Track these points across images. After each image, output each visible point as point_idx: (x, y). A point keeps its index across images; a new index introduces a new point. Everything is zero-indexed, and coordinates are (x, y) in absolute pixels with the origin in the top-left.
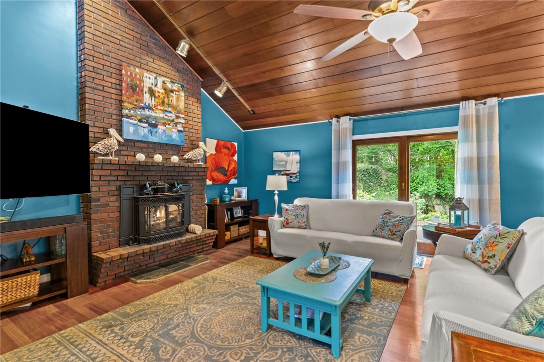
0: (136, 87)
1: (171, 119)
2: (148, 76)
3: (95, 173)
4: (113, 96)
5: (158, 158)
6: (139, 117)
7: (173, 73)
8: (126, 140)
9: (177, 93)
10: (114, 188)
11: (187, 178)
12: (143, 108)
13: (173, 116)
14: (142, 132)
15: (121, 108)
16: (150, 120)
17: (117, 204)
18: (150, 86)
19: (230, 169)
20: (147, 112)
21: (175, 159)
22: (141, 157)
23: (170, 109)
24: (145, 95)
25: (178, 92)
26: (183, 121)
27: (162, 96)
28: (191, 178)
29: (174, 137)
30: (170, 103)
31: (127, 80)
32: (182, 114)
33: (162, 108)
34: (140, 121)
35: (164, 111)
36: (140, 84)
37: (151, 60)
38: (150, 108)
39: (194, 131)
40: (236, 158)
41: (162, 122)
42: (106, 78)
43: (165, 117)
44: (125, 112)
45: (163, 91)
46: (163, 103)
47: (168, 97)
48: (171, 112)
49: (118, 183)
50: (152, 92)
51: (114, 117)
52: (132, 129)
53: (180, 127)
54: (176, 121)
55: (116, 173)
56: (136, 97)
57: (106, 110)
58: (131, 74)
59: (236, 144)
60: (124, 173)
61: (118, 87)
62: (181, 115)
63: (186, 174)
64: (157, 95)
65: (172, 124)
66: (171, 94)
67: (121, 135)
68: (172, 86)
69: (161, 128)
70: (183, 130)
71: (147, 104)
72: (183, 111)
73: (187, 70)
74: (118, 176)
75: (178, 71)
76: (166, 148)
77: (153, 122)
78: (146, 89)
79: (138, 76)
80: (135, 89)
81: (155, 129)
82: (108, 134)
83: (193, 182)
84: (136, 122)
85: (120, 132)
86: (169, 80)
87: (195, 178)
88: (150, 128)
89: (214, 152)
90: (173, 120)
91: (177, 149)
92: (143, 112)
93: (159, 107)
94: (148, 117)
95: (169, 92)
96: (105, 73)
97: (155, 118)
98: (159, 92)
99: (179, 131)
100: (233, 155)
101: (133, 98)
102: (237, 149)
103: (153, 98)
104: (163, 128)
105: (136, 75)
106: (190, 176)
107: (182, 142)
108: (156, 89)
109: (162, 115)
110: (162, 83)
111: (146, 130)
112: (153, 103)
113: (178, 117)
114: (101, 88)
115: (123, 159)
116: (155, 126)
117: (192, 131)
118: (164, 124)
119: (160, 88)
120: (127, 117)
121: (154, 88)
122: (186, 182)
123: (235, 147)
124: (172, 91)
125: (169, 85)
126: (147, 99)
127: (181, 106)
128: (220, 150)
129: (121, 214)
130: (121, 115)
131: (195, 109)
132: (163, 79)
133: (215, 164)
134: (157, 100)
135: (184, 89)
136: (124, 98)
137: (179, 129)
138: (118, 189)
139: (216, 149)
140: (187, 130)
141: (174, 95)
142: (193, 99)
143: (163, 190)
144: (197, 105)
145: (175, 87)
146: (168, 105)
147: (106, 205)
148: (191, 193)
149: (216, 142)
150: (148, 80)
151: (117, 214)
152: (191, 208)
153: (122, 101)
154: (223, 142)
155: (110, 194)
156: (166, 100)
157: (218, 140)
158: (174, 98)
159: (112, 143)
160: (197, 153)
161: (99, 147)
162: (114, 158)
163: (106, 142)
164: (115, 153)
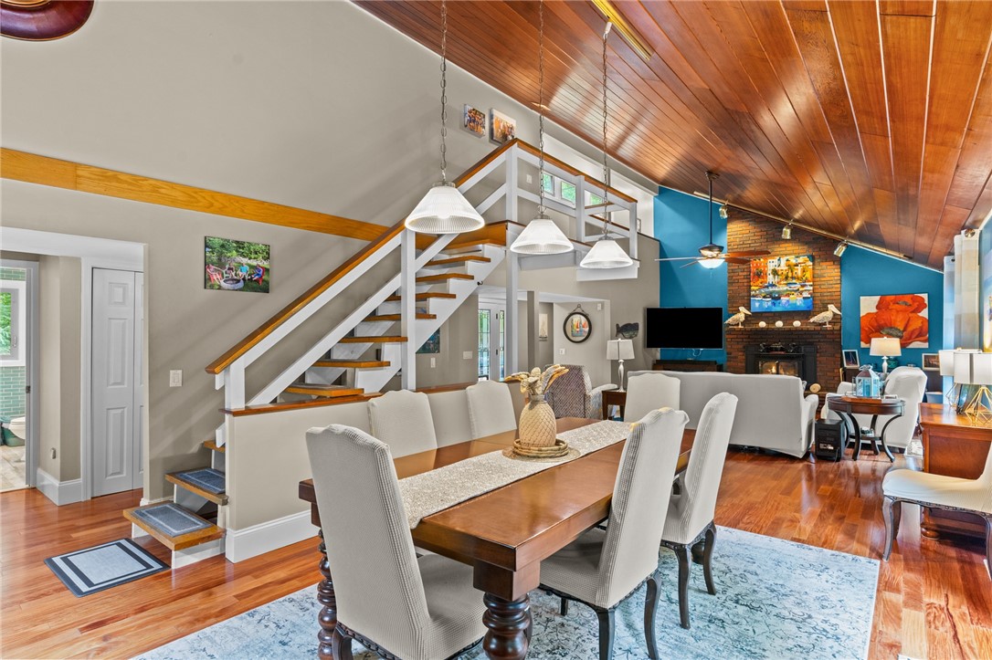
0: (761, 272)
1: (795, 289)
2: (771, 260)
3: (725, 337)
4: (745, 284)
5: (779, 324)
6: (763, 295)
7: (800, 248)
9: (802, 265)
10: (741, 347)
11: (811, 341)
12: (767, 287)
13: (798, 286)
14: (767, 304)
15: (749, 291)
16: (773, 294)
17: (744, 357)
18: (773, 268)
19: (910, 329)
20: (771, 289)
21: (797, 324)
22: (762, 324)
23: (794, 281)
24: (768, 276)
25: (805, 263)
26: (811, 288)
27: (785, 273)
28: (817, 340)
29: (798, 304)
30: (794, 275)
31: (754, 270)
32: (809, 281)
33: (785, 282)
34: (764, 297)
35: (787, 284)
36: (764, 270)
37: (776, 247)
38: (773, 285)
39: (828, 294)
40: (924, 313)
41: (785, 294)
42: (740, 274)
43: (789, 289)
44: (753, 293)
45: (787, 268)
46: (787, 278)
47: (792, 272)
48: (796, 284)
49: (744, 343)
50: (775, 273)
51: (745, 298)
52: (757, 304)
53: (806, 295)
54: (801, 289)
55: (742, 336)
56: (760, 280)
57: (740, 295)
58: (757, 265)
59: (925, 296)
60: (747, 336)
61: (748, 277)
62: (807, 283)
63: (808, 336)
64: (780, 273)
65: (796, 294)
66: (796, 268)
67: (749, 310)
68: (797, 261)
69: (784, 299)
70: (810, 296)
71: (771, 283)
72: (810, 279)
73: (818, 238)
74: (743, 338)
75: (806, 244)
76: (789, 315)
77: (777, 295)
78: (770, 272)
79: (763, 265)
80: (760, 275)
81: (778, 301)
82: (739, 311)
83: (821, 344)
84: (761, 299)
85: (748, 308)
86: (794, 256)
87: (821, 340)
88: (773, 301)
89: (875, 310)
90: (798, 290)
91: (805, 314)
92: (766, 290)
93: (782, 282)
94: (771, 293)
95: (791, 267)
96: (739, 271)
97: (778, 292)
98: (782, 270)
99: (804, 298)
100: (919, 310)
101: (758, 282)
102: (926, 302)
103: (776, 276)
104: (787, 298)
105: (761, 264)
106: (815, 339)
107: (808, 307)
108: (779, 268)
109: (785, 288)
110: (785, 262)
111: (770, 304)
112: (776, 280)
113: (803, 286)
114: (737, 281)
115: (748, 328)
116: (779, 298)
117: (826, 294)
118: (788, 295)
119: (783, 267)
120: (754, 296)
121: (777, 268)
122: (811, 344)
123: (923, 299)
124: (797, 265)
125: (793, 261)
126: (770, 279)
127: (808, 275)
128: (887, 307)
129: (746, 365)
130: (750, 296)
131: (830, 272)
132: (788, 257)
133: (876, 324)
134: (780, 277)
135: (812, 258)
136: (752, 283)
137: (805, 296)
138: (744, 347)
139: (877, 307)
140: (819, 294)
141: (799, 268)
142: (828, 263)
143: (776, 350)
144: (834, 267)
145: (801, 260)
146: (792, 278)
147: (736, 357)
148: (818, 355)
149: (878, 298)
150: (772, 264)
151: (744, 364)
152: (818, 369)
153: (750, 286)
154: (893, 297)
155: (738, 350)
156: (790, 275)
157: (883, 297)
158: (799, 271)
159: (741, 316)
160: (825, 316)
161: (730, 320)
162: (740, 327)
163: (734, 317)
164: (743, 323)
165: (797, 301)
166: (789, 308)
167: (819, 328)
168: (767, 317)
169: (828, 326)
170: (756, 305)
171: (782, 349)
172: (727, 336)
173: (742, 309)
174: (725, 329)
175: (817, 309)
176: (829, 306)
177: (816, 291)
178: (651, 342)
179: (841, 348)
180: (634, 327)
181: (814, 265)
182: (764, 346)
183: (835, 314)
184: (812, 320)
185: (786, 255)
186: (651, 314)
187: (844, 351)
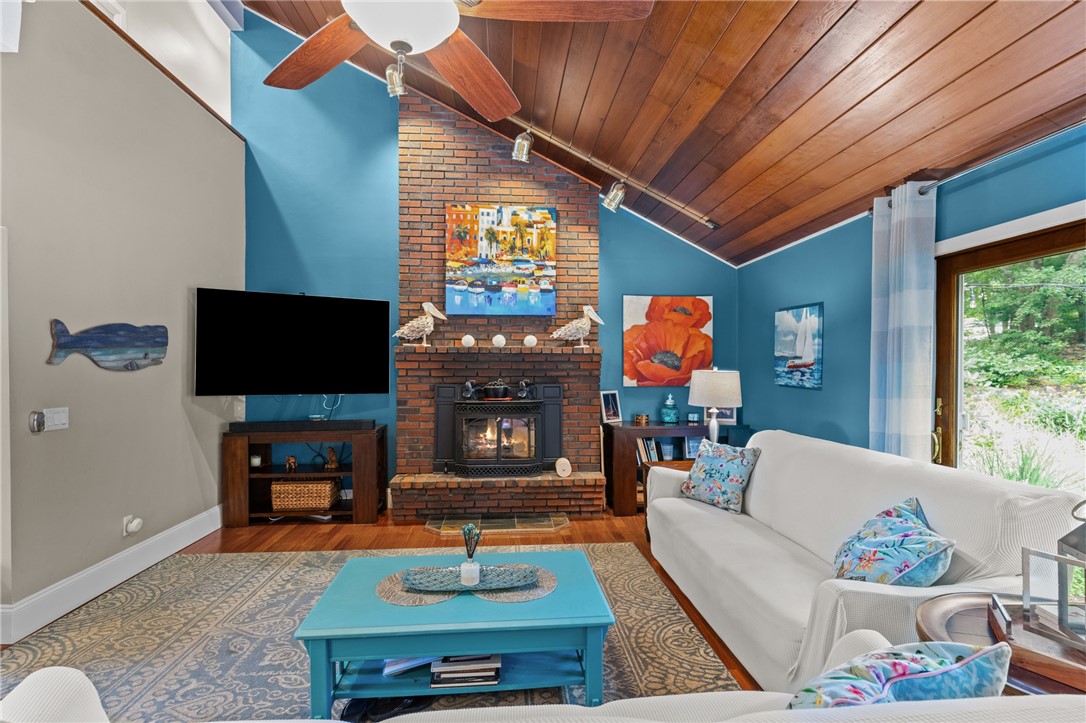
0: (465, 233)
1: (527, 272)
2: (485, 211)
3: (394, 367)
4: (435, 256)
5: (499, 340)
6: (470, 280)
7: (536, 192)
8: (449, 317)
9: (540, 226)
10: (426, 387)
11: (554, 374)
12: (477, 264)
13: (532, 267)
14: (476, 302)
15: (443, 269)
16: (489, 280)
17: (431, 410)
18: (488, 227)
19: (690, 354)
20: (484, 269)
21: (531, 341)
22: (468, 341)
23: (526, 257)
24: (480, 242)
25: (543, 223)
26: (553, 272)
27: (509, 238)
28: (565, 373)
30: (527, 245)
31: (451, 226)
32: (550, 259)
33: (510, 258)
34: (472, 285)
35: (515, 262)
36: (473, 228)
37: (495, 184)
38: (489, 262)
39: (580, 286)
40: (708, 329)
41: (509, 281)
42: (425, 233)
43: (517, 271)
44: (449, 275)
45: (513, 229)
46: (513, 249)
47: (522, 237)
48: (528, 261)
49: (433, 380)
50: (492, 236)
51: (435, 285)
52: (458, 299)
53: (545, 285)
54: (538, 273)
55: (428, 365)
56: (465, 249)
57: (425, 278)
58: (458, 216)
59: (709, 300)
60: (439, 366)
61: (441, 241)
62: (547, 263)
63: (551, 366)
64: (501, 238)
65: (528, 282)
66: (529, 230)
68: (530, 217)
69: (508, 291)
70: (551, 287)
71: (484, 257)
72: (552, 254)
73: (565, 179)
74: (430, 370)
75: (547, 186)
76: (514, 323)
77: (494, 283)
78: (482, 234)
79: (469, 217)
80: (464, 238)
81: (497, 295)
82: (421, 311)
83: (570, 380)
84: (465, 287)
85: (441, 305)
86: (525, 208)
87: (572, 373)
88: (488, 293)
89: (643, 321)
90: (532, 274)
91: (543, 323)
92: (476, 270)
93: (505, 257)
94: (485, 277)
95: (521, 228)
96: (423, 226)
97: (497, 276)
98: (504, 232)
99: (542, 291)
100: (700, 323)
101: (461, 252)
102: (711, 310)
103: (494, 244)
104: (512, 290)
105: (465, 216)
106: (562, 370)
107: (549, 310)
108: (500, 229)
109: (510, 269)
110: (510, 217)
111: (481, 298)
112: (494, 252)
113: (541, 267)
114: (418, 247)
115: (443, 346)
116: (497, 289)
117: (576, 286)
118: (514, 284)
119: (507, 227)
120: (452, 282)
121: (495, 228)
122: (554, 380)
123: (707, 306)
124: (530, 226)
125: (524, 217)
126: (483, 248)
127: (549, 246)
128: (661, 319)
129: (437, 426)
130: (444, 281)
131: (584, 244)
132: (516, 208)
133: (644, 345)
134: (501, 246)
135: (556, 215)
136: (448, 255)
137: (543, 287)
138: (432, 389)
139: (648, 316)
140: (564, 286)
141: (535, 231)
142: (580, 228)
143: (496, 393)
144: (589, 236)
145: (537, 216)
146: (523, 249)
147: (416, 411)
148: (565, 402)
149: (648, 300)
150: (486, 219)
151: (431, 425)
152: (565, 429)
153: (445, 260)
154: (667, 300)
155: (421, 395)
156: (518, 243)
157: (655, 297)
158: (533, 236)
159: (426, 323)
160: (577, 328)
161: (404, 331)
162: (425, 344)
163: (414, 323)
164: (430, 338)
165: (529, 297)
166: (517, 311)
167: (568, 350)
168: (477, 326)
169: (583, 346)
170: (456, 302)
171: (506, 393)
172: (398, 365)
173: (428, 307)
174: (393, 350)
175: (563, 315)
176: (585, 308)
177: (561, 279)
178: (210, 379)
179: (599, 389)
180: (155, 337)
181: (558, 229)
182: (473, 386)
183: (594, 324)
184: (555, 335)
185: (511, 203)
186: (210, 303)
187: (602, 393)
